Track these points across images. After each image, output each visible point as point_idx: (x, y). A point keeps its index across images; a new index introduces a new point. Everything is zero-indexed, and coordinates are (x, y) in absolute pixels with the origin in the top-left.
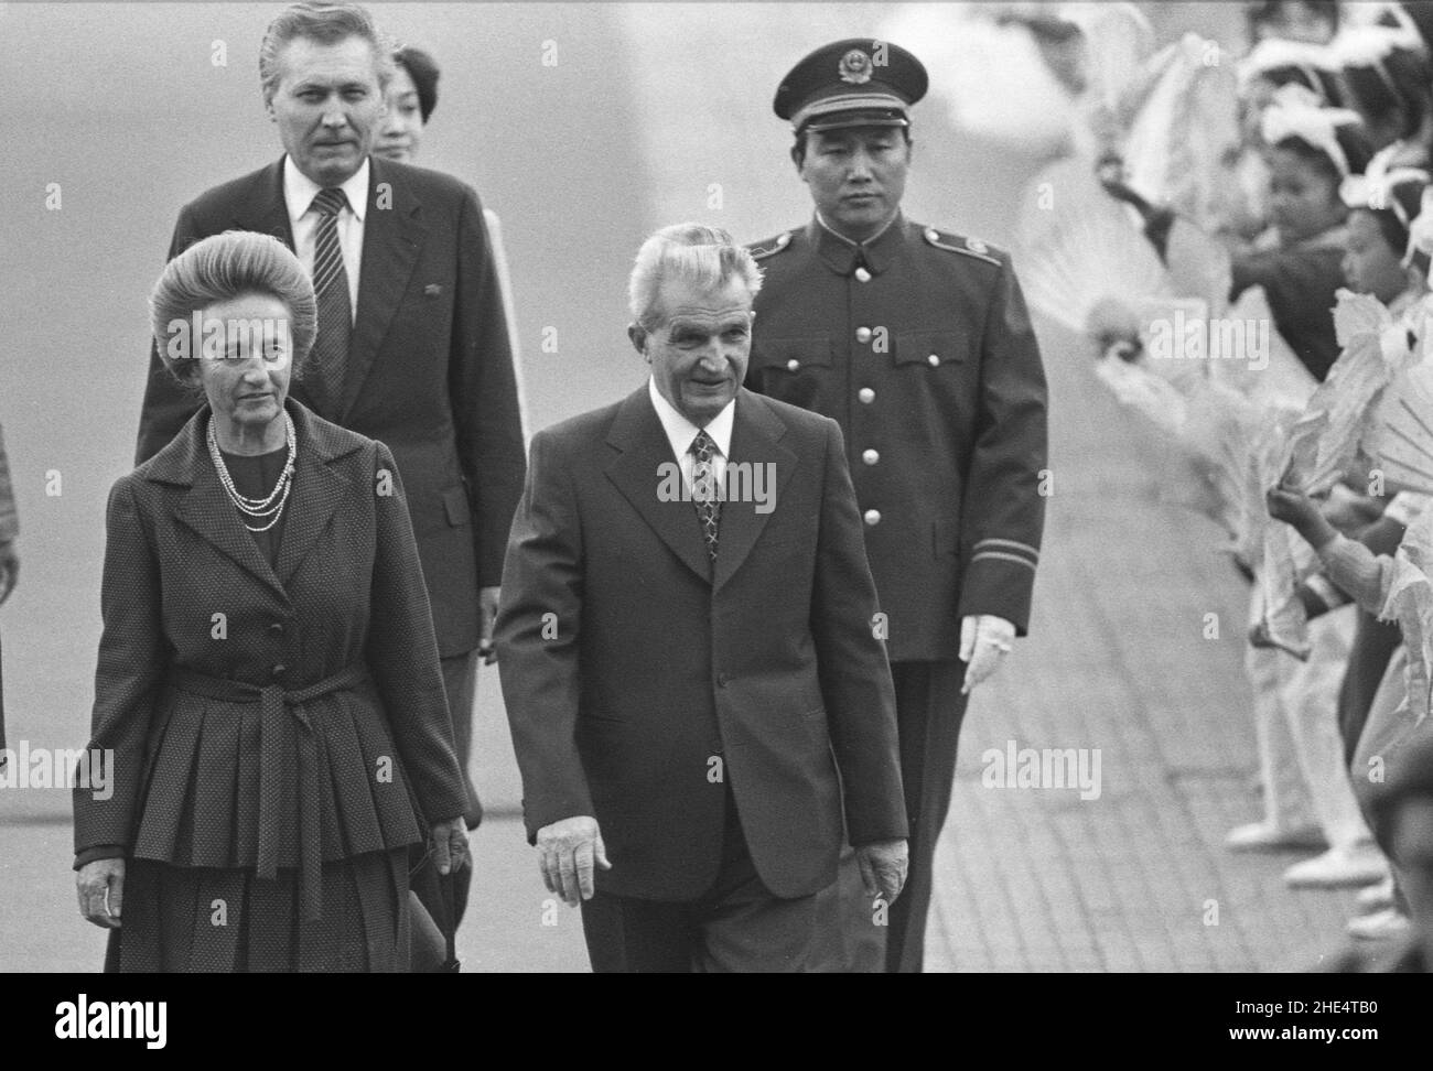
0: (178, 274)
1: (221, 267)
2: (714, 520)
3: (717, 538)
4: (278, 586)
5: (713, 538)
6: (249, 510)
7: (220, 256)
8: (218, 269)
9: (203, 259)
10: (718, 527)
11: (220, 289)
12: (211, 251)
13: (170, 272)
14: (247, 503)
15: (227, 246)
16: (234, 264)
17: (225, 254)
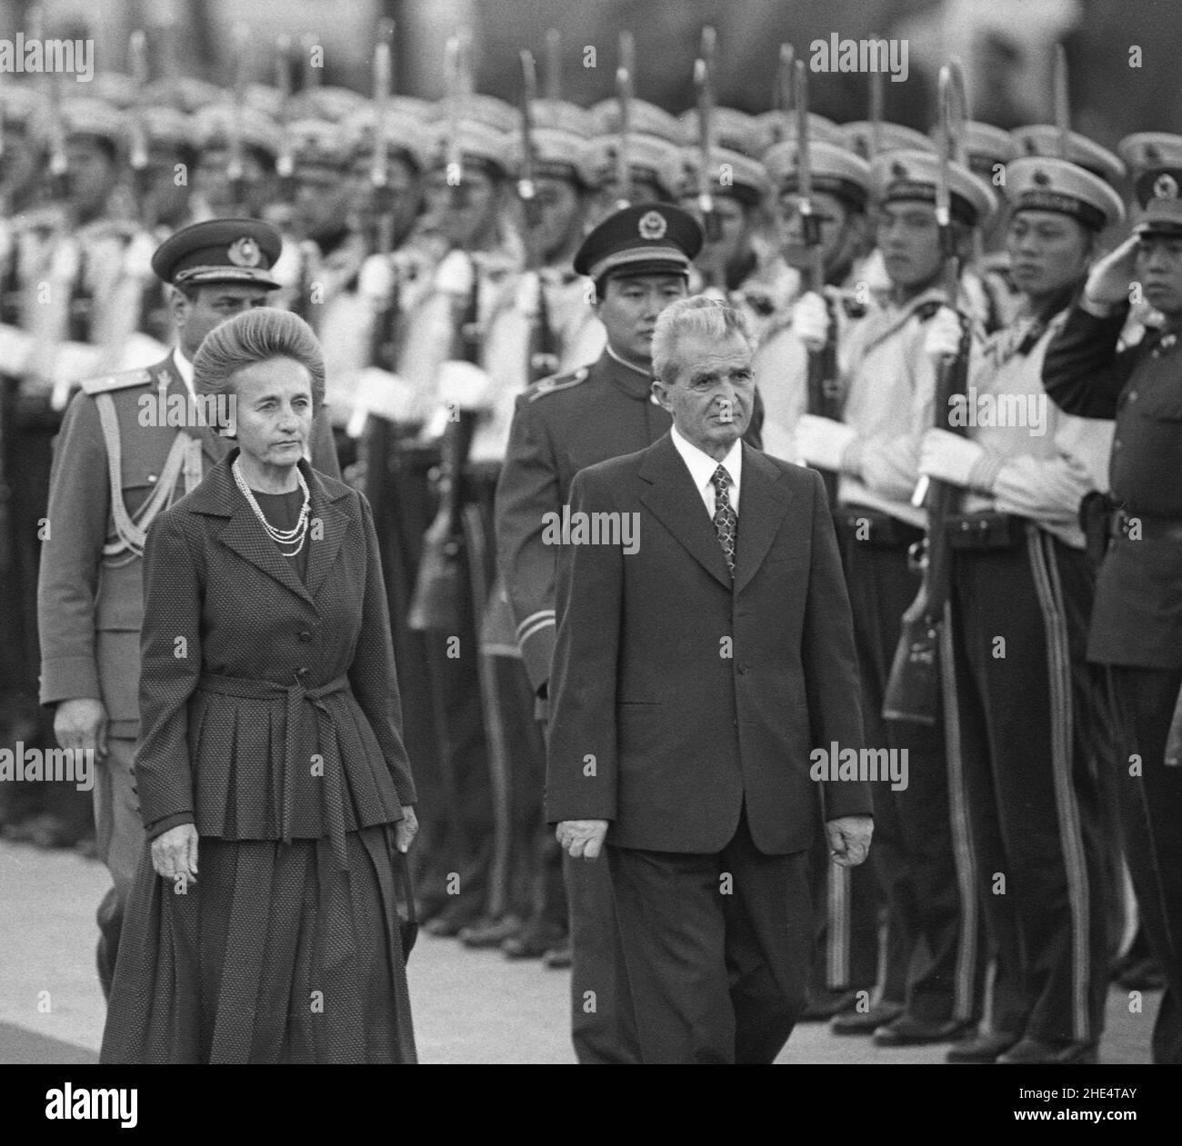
0: (219, 341)
1: (259, 335)
2: (731, 537)
3: (735, 551)
4: (310, 599)
5: (732, 552)
6: (281, 539)
7: (256, 326)
8: (256, 335)
9: (241, 327)
10: (736, 544)
11: (259, 352)
12: (247, 322)
13: (210, 340)
14: (278, 533)
15: (262, 319)
16: (269, 332)
17: (261, 323)
